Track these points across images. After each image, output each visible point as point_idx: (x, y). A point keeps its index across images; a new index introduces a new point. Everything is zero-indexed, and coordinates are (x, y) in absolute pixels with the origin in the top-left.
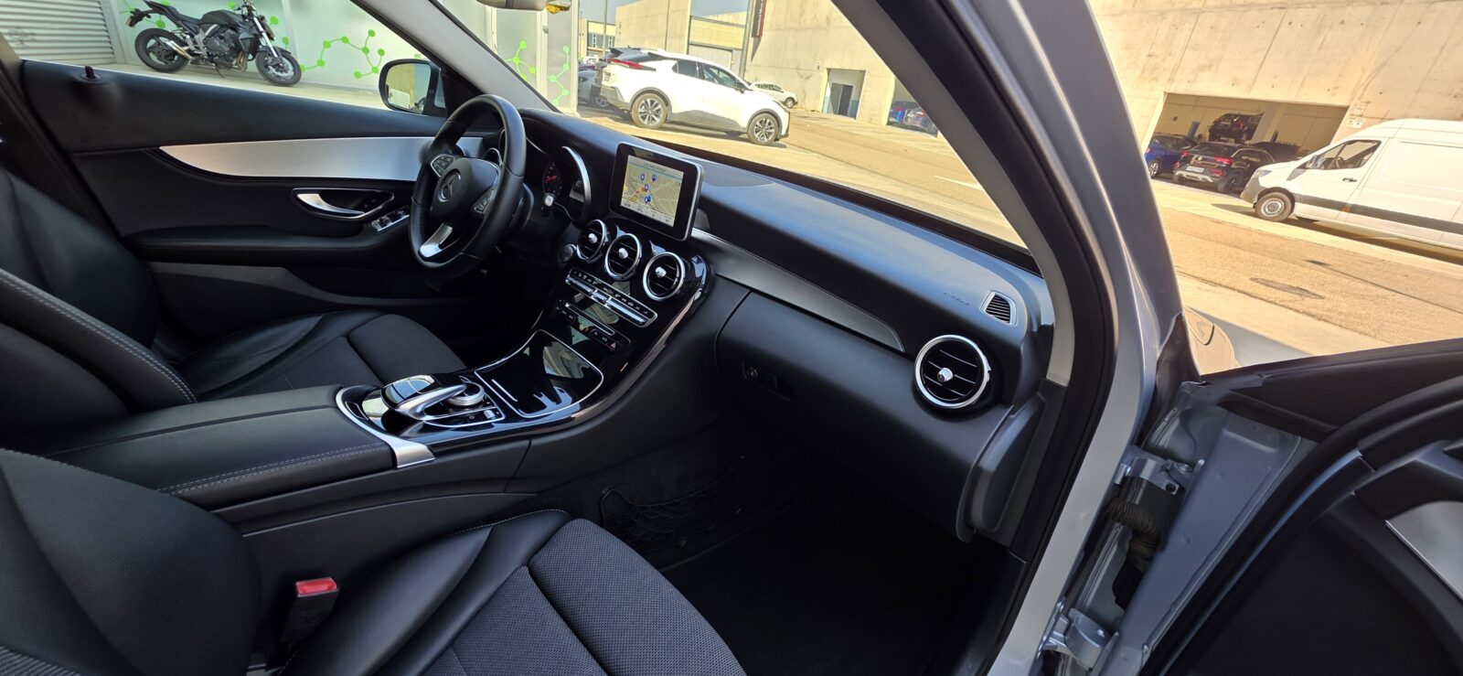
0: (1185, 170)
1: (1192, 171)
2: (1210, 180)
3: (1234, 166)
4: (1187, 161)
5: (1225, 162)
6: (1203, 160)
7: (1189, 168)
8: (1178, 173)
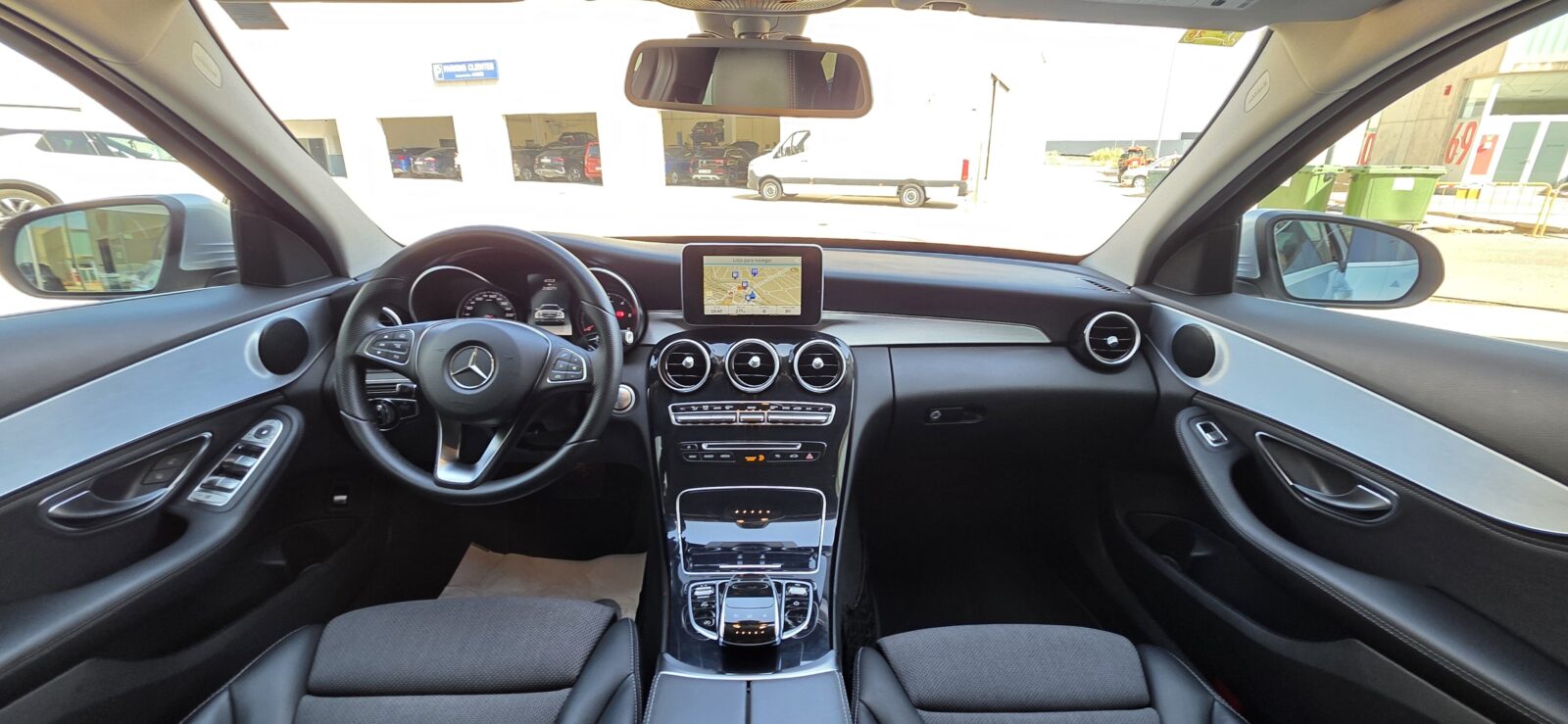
0: (698, 173)
1: (704, 173)
2: (718, 178)
3: (728, 164)
4: (695, 167)
5: (722, 161)
6: (707, 163)
7: (700, 171)
8: (694, 176)
